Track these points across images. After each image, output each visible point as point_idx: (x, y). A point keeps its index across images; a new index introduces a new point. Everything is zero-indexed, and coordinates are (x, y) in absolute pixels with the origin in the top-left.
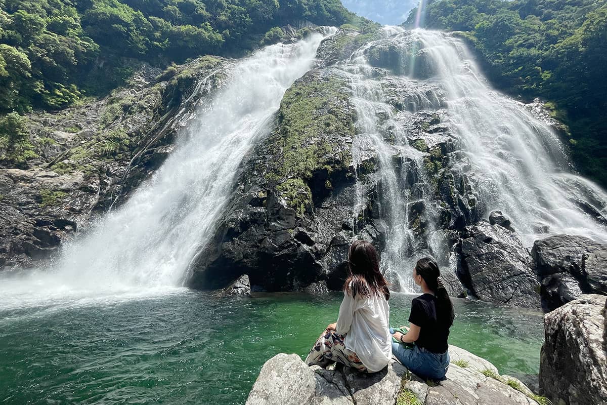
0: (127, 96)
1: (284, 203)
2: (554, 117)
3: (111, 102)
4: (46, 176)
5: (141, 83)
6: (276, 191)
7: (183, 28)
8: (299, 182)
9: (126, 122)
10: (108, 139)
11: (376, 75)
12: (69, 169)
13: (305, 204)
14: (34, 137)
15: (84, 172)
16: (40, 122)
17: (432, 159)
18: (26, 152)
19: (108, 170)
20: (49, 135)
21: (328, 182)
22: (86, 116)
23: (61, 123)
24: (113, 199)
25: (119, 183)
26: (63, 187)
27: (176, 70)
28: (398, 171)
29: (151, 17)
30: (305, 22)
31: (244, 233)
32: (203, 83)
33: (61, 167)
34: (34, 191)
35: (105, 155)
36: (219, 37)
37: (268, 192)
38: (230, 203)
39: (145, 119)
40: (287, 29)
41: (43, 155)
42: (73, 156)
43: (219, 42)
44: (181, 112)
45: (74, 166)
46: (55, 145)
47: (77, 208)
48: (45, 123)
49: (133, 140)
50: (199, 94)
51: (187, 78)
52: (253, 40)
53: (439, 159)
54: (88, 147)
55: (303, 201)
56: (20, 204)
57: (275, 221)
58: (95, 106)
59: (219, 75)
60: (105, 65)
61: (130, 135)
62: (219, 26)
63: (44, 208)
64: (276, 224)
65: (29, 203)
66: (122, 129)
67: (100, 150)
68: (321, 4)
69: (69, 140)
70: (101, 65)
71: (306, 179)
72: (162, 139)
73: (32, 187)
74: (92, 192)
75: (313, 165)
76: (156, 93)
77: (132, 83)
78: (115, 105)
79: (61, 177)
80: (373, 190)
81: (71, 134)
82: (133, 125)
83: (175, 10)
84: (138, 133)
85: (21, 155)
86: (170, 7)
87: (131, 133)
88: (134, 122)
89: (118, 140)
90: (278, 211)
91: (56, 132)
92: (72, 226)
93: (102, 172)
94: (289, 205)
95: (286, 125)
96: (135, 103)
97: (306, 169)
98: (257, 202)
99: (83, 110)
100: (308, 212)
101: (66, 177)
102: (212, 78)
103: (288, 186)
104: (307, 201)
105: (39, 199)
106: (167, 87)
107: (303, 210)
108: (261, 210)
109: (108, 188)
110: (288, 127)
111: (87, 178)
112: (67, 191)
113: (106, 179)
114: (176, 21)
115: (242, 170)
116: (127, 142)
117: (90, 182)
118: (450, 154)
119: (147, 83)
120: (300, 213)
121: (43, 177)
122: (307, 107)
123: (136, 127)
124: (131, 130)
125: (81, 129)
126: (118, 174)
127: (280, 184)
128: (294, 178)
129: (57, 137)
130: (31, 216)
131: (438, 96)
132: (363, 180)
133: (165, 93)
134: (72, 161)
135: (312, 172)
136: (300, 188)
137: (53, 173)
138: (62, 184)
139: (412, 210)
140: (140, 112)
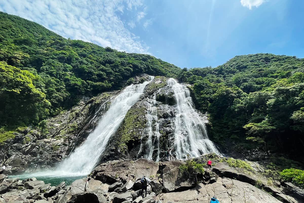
0: (77, 109)
1: (119, 151)
2: (208, 120)
3: (72, 112)
4: (53, 141)
5: (82, 103)
6: (118, 147)
7: (98, 83)
8: (124, 144)
9: (77, 120)
10: (71, 127)
11: (156, 105)
12: (60, 138)
13: (125, 151)
14: (49, 127)
15: (64, 139)
16: (50, 121)
17: (163, 136)
18: (46, 132)
19: (71, 137)
20: (53, 125)
21: (133, 144)
22: (64, 117)
23: (56, 121)
24: (73, 148)
25: (74, 142)
26: (59, 144)
27: (94, 99)
28: (153, 140)
29: (87, 81)
30: (143, 74)
31: (108, 159)
32: (103, 106)
33: (57, 137)
34: (51, 146)
35: (70, 132)
36: (110, 85)
37: (116, 147)
38: (106, 150)
39: (83, 119)
40: (136, 78)
41: (51, 133)
42: (61, 133)
43: (110, 86)
44: (95, 117)
45: (61, 137)
46: (54, 129)
47: (62, 151)
48: (52, 121)
49: (79, 126)
50: (101, 110)
51: (98, 103)
52: (123, 83)
53: (165, 136)
54: (65, 130)
55: (124, 150)
56: (48, 150)
57: (116, 156)
58: (66, 113)
59: (108, 103)
60: (71, 98)
61: (78, 125)
62: (110, 81)
63: (54, 151)
64: (116, 157)
65: (49, 150)
66: (76, 123)
67: (69, 131)
68: (150, 67)
69: (59, 127)
70: (69, 98)
71: (126, 144)
72: (88, 127)
73: (50, 145)
74: (66, 145)
75: (129, 139)
76: (87, 109)
77: (79, 104)
78: (73, 113)
79: (57, 141)
80: (145, 146)
81: (59, 124)
82: (79, 121)
83: (95, 77)
84: (80, 124)
85: (45, 133)
86: (94, 76)
87: (78, 124)
88: (79, 120)
89: (74, 127)
90: (117, 153)
91: (55, 124)
92: (61, 156)
93: (69, 139)
94: (120, 151)
95: (125, 125)
96: (80, 112)
97: (127, 140)
98: (112, 150)
99: (63, 115)
100: (126, 153)
101: (59, 140)
102: (106, 103)
103: (121, 146)
104: (125, 150)
105: (52, 148)
106: (91, 106)
107: (124, 152)
108: (113, 153)
109: (71, 144)
110: (125, 126)
111: (65, 141)
112: (59, 145)
113: (70, 141)
114: (96, 81)
115: (111, 140)
116: (77, 127)
117: (66, 142)
118: (169, 135)
119: (84, 103)
120: (123, 153)
121: (52, 141)
122: (132, 119)
123: (80, 122)
124: (78, 123)
125: (62, 122)
126: (74, 139)
127: (119, 145)
128: (123, 143)
129: (55, 126)
130: (50, 154)
131: (174, 113)
132: (143, 143)
133: (90, 108)
134: (61, 135)
135: (128, 141)
136: (124, 146)
137: (55, 140)
138: (58, 143)
139: (154, 152)
140: (82, 116)
